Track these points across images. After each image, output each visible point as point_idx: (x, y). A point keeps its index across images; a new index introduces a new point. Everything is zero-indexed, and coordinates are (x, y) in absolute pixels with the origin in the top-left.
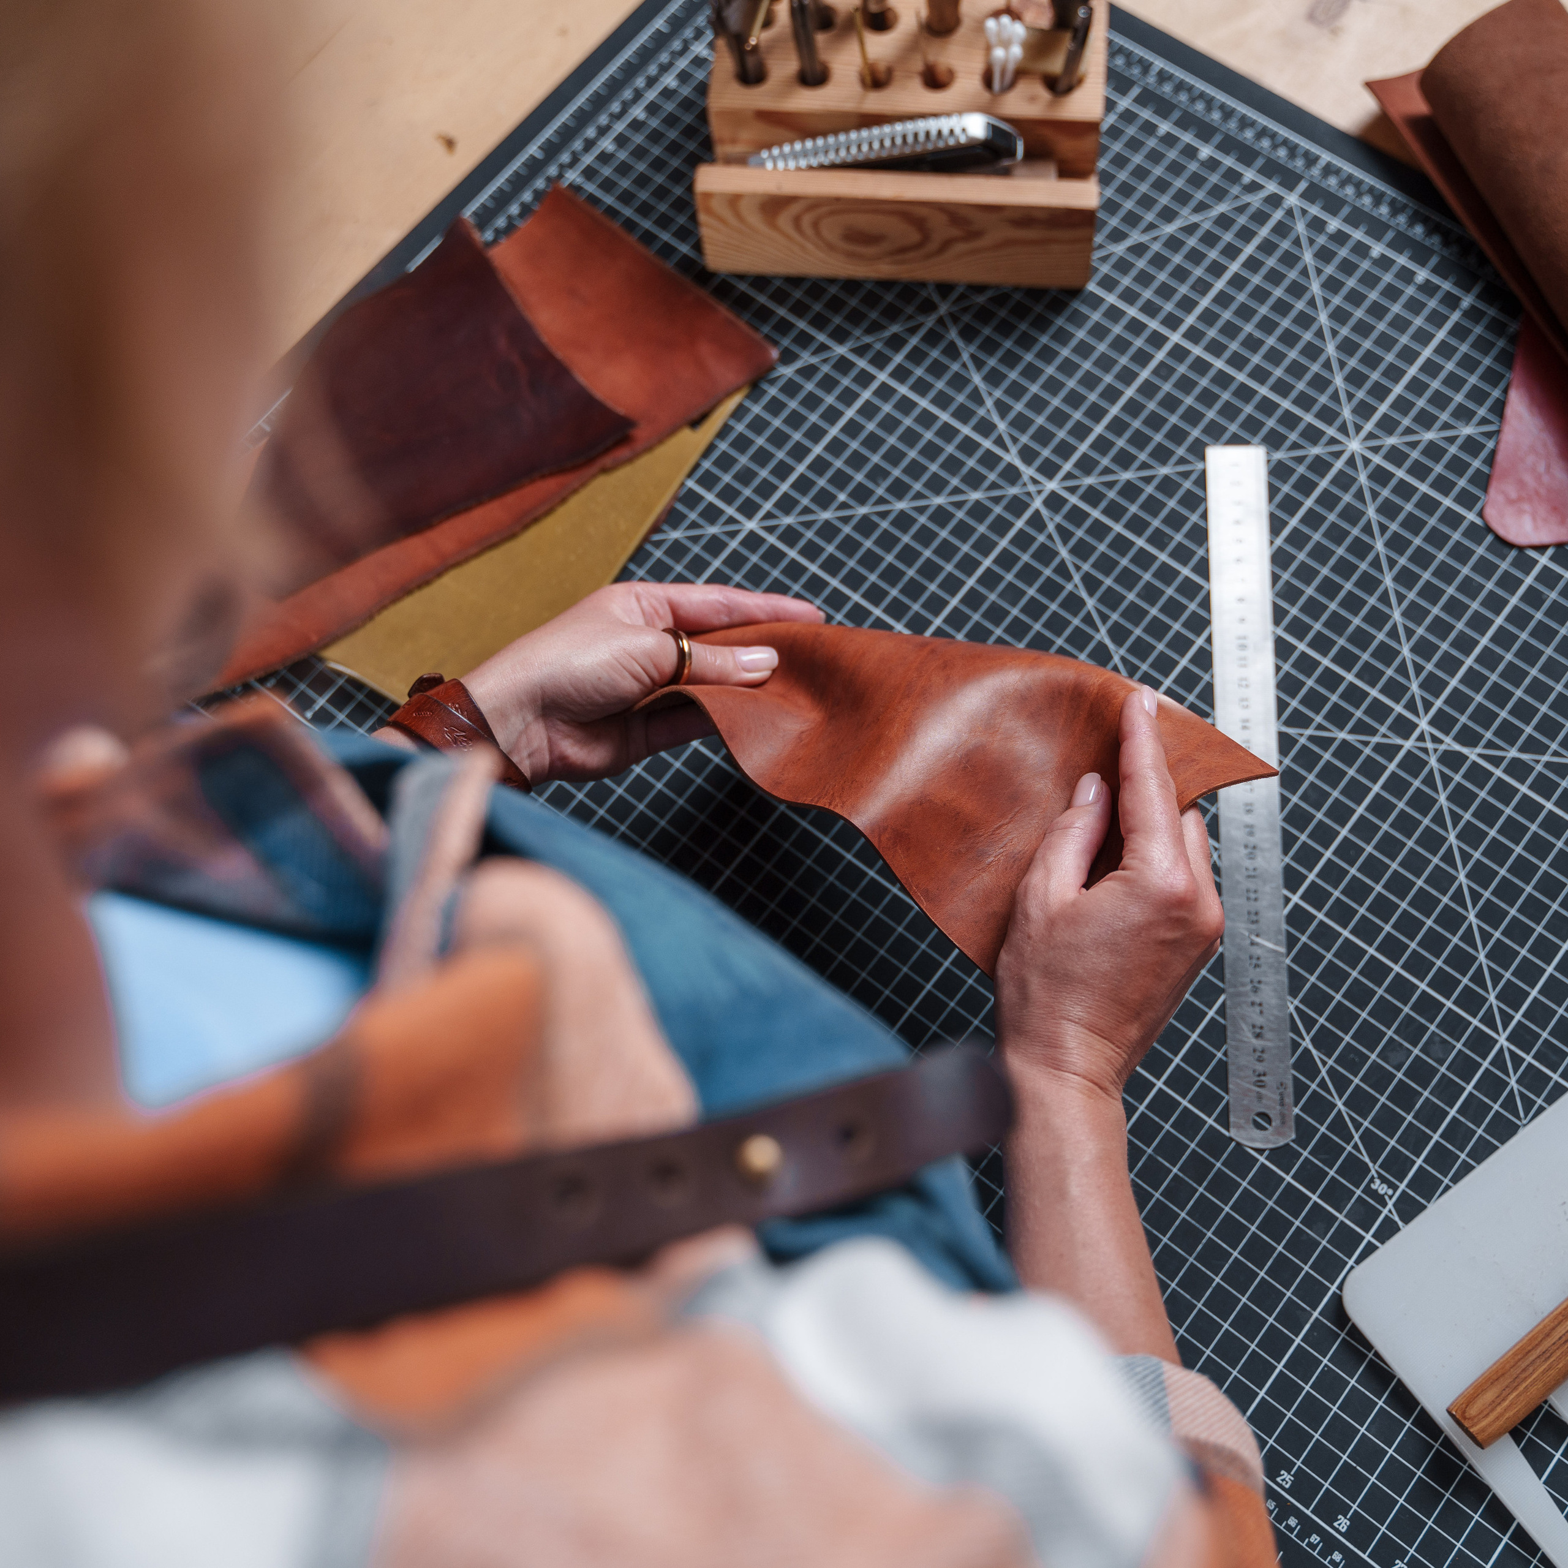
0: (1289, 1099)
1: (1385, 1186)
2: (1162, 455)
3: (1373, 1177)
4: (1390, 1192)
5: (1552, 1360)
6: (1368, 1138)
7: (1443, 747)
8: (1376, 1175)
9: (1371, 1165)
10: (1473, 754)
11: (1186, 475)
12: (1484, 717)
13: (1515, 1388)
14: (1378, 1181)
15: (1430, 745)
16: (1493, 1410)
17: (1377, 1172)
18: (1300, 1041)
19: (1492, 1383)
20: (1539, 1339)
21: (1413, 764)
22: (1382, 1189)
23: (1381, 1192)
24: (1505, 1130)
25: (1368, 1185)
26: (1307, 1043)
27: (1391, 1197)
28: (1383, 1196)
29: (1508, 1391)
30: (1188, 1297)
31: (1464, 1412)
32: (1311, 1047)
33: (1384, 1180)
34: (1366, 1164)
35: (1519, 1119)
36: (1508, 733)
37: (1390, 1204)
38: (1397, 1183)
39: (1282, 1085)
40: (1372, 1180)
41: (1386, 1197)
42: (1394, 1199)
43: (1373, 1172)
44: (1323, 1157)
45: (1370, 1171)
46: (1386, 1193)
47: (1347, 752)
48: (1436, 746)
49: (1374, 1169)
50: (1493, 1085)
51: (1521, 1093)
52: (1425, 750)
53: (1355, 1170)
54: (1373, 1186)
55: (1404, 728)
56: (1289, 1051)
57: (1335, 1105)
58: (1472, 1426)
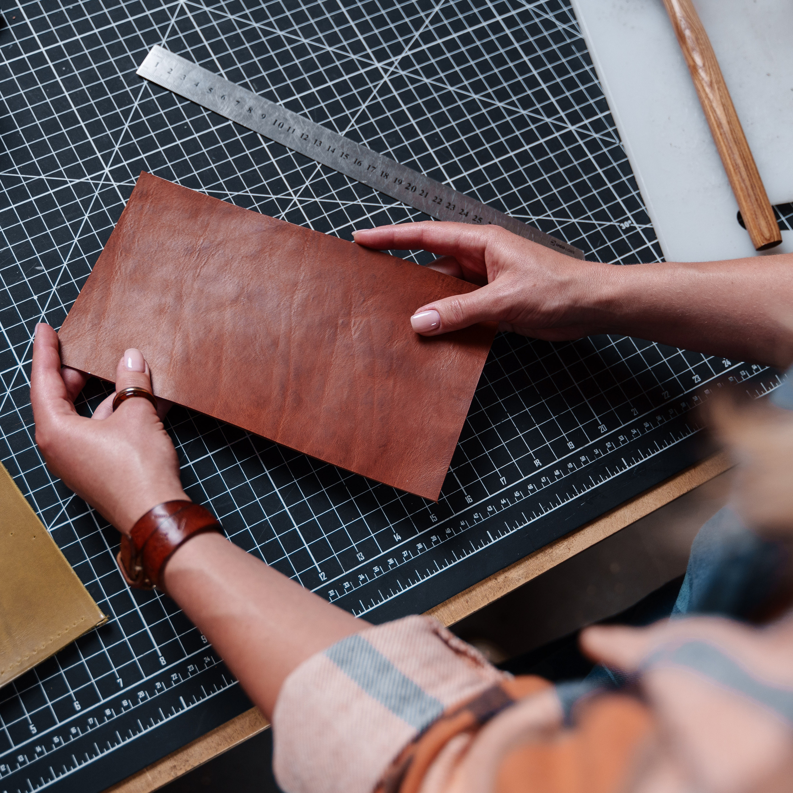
0: (561, 242)
1: (626, 223)
2: (123, 100)
3: (619, 226)
4: (630, 222)
5: (756, 185)
6: (597, 216)
7: (396, 64)
8: (618, 224)
9: (612, 223)
10: (407, 52)
11: (146, 94)
12: (388, 35)
13: (764, 209)
14: (622, 225)
15: (392, 69)
16: (770, 225)
17: (617, 222)
18: (532, 221)
19: (757, 218)
20: (743, 186)
21: (399, 82)
22: (625, 225)
23: (628, 226)
24: (619, 153)
25: (622, 230)
26: (534, 218)
27: (632, 223)
28: (630, 226)
29: (764, 213)
30: (648, 347)
31: (766, 239)
32: (537, 218)
33: (622, 221)
34: (611, 225)
35: (615, 143)
36: (404, 30)
37: (635, 225)
38: (626, 216)
39: (552, 242)
40: (621, 227)
41: (632, 225)
42: (634, 222)
43: (617, 224)
44: (598, 244)
45: (615, 225)
46: (630, 224)
47: (375, 109)
48: (394, 66)
49: (614, 223)
50: (593, 145)
51: (603, 135)
52: (393, 73)
53: (612, 232)
54: (624, 228)
55: (375, 75)
56: (534, 228)
57: (574, 223)
58: (774, 239)
